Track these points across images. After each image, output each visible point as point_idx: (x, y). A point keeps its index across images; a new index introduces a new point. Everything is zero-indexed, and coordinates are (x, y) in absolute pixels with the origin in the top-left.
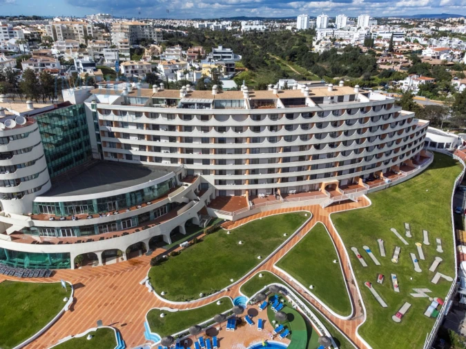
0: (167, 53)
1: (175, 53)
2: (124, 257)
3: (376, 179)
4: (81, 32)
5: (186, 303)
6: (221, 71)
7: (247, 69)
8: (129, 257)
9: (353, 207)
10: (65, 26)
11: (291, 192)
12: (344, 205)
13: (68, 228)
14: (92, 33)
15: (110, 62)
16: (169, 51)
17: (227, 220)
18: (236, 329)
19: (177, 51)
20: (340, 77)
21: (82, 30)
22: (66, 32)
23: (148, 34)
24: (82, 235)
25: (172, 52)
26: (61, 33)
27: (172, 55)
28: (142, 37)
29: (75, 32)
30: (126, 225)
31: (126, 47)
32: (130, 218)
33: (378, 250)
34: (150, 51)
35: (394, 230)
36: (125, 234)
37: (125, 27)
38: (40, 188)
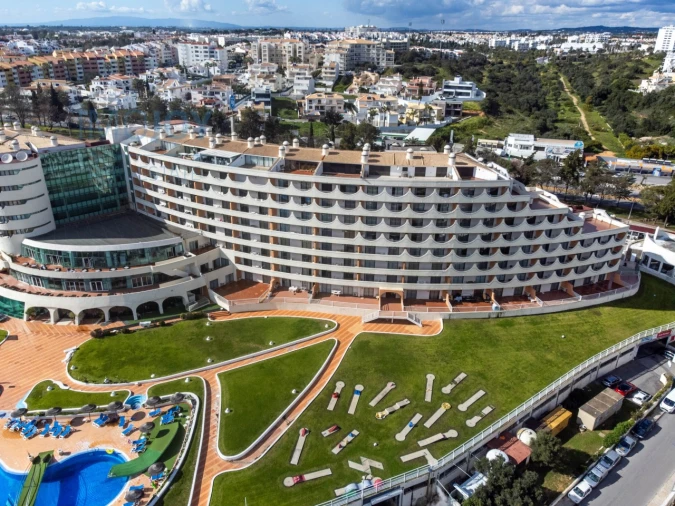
0: (381, 84)
1: (392, 84)
2: (77, 321)
3: (483, 300)
4: (289, 52)
5: (84, 384)
6: (433, 115)
7: (483, 113)
8: (82, 322)
9: (407, 331)
10: (273, 45)
11: (333, 292)
12: (398, 325)
13: (38, 277)
14: (302, 54)
15: (299, 93)
16: (384, 81)
17: (224, 310)
18: (102, 426)
19: (394, 82)
20: (654, 136)
21: (291, 49)
22: (274, 53)
23: (375, 56)
24: (51, 288)
25: (388, 82)
26: (267, 53)
27: (387, 87)
28: (366, 60)
29: (284, 53)
30: (97, 286)
31: (332, 73)
32: (101, 280)
33: (373, 395)
34: (360, 80)
35: (431, 378)
36: (85, 296)
37: (344, 46)
38: (31, 230)
